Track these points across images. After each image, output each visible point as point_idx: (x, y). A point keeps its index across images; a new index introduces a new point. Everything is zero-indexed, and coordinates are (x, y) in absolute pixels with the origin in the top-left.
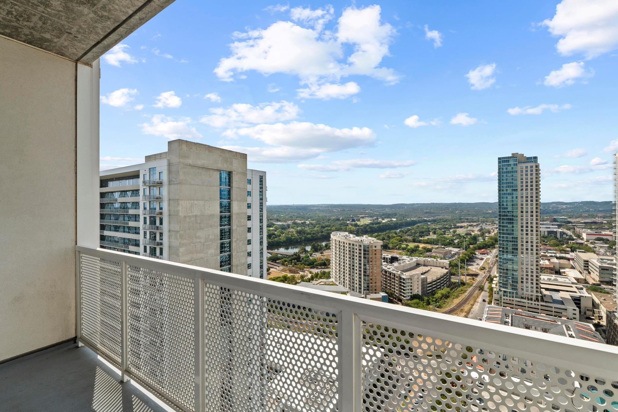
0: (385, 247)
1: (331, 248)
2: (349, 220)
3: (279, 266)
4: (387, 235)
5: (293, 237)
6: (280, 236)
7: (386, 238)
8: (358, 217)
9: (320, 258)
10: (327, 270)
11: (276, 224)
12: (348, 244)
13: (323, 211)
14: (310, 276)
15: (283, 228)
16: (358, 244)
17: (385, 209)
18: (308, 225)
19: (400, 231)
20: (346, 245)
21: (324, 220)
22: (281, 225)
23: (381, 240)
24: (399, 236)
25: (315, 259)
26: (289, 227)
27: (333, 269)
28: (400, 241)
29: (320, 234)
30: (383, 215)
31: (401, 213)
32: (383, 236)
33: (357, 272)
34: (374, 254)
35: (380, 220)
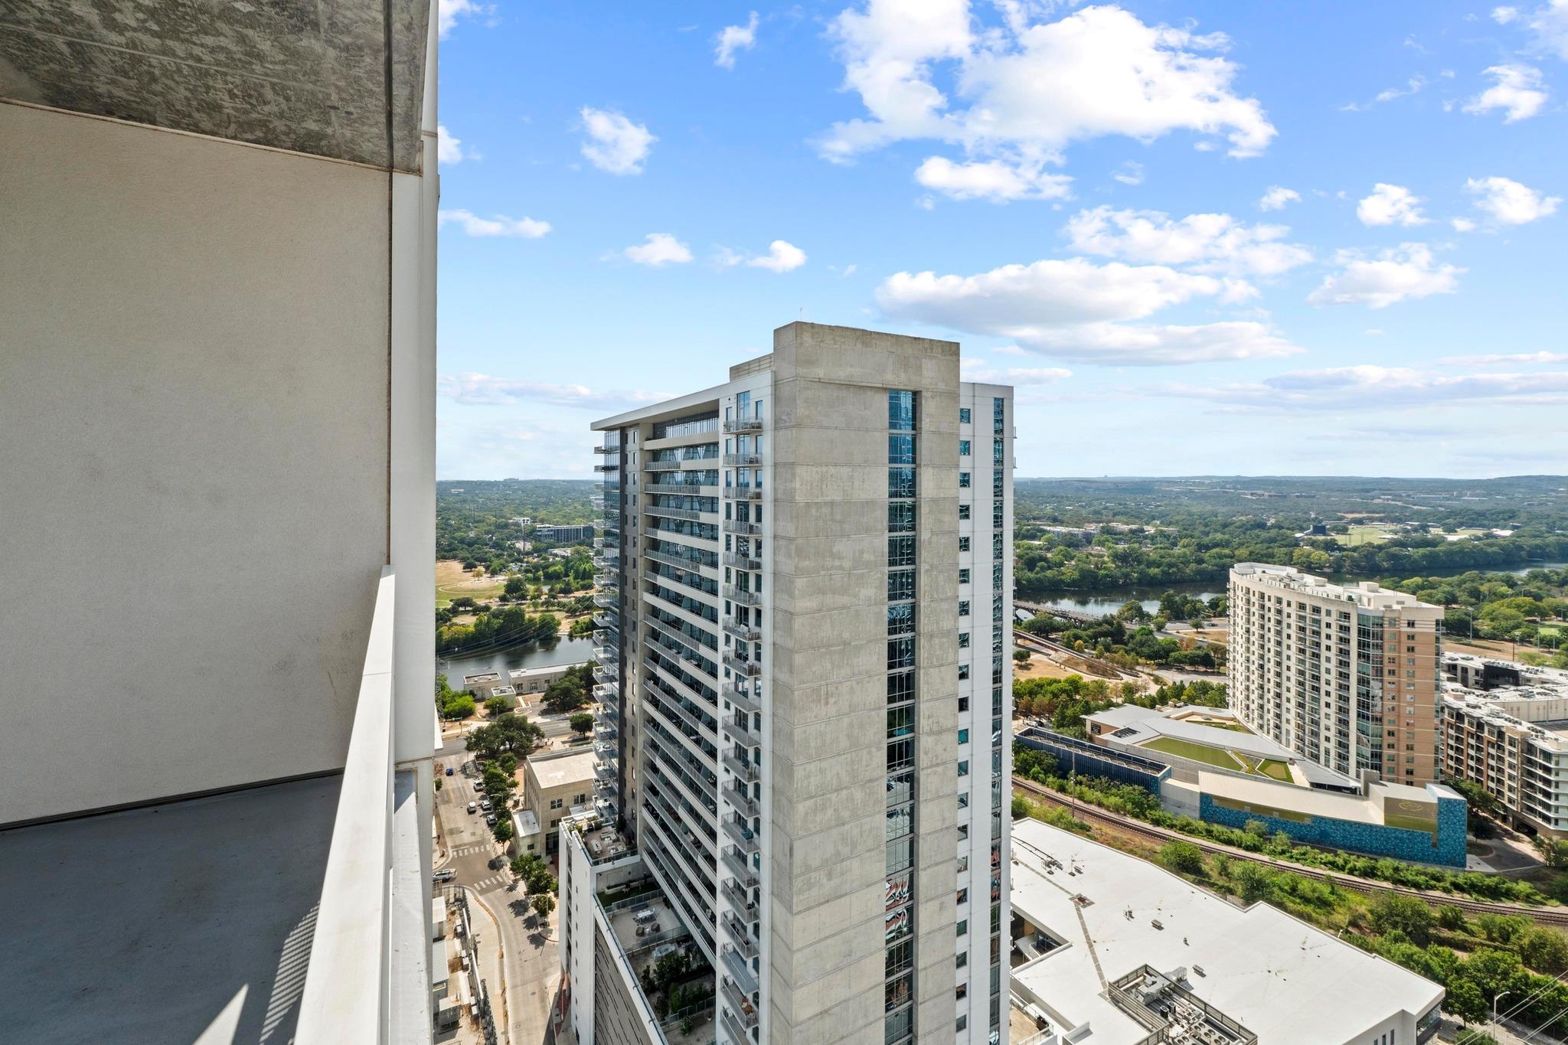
0: (1458, 629)
1: (1231, 612)
2: (1302, 529)
3: (1056, 650)
4: (1468, 585)
5: (1102, 572)
6: (1062, 564)
7: (1463, 597)
8: (1341, 519)
9: (1192, 640)
10: (1214, 681)
11: (1049, 532)
12: (1294, 605)
13: (1204, 497)
14: (1153, 690)
15: (1072, 542)
16: (1334, 609)
17: (1460, 495)
18: (1153, 538)
19: (1534, 577)
20: (1286, 610)
21: (1206, 525)
22: (1065, 535)
23: (1438, 602)
24: (1527, 594)
25: (1175, 643)
26: (1089, 542)
27: (1237, 676)
28: (1529, 613)
29: (1193, 566)
30: (1452, 513)
31: (1537, 510)
32: (1448, 589)
33: (1332, 699)
34: (1404, 649)
35: (1436, 531)
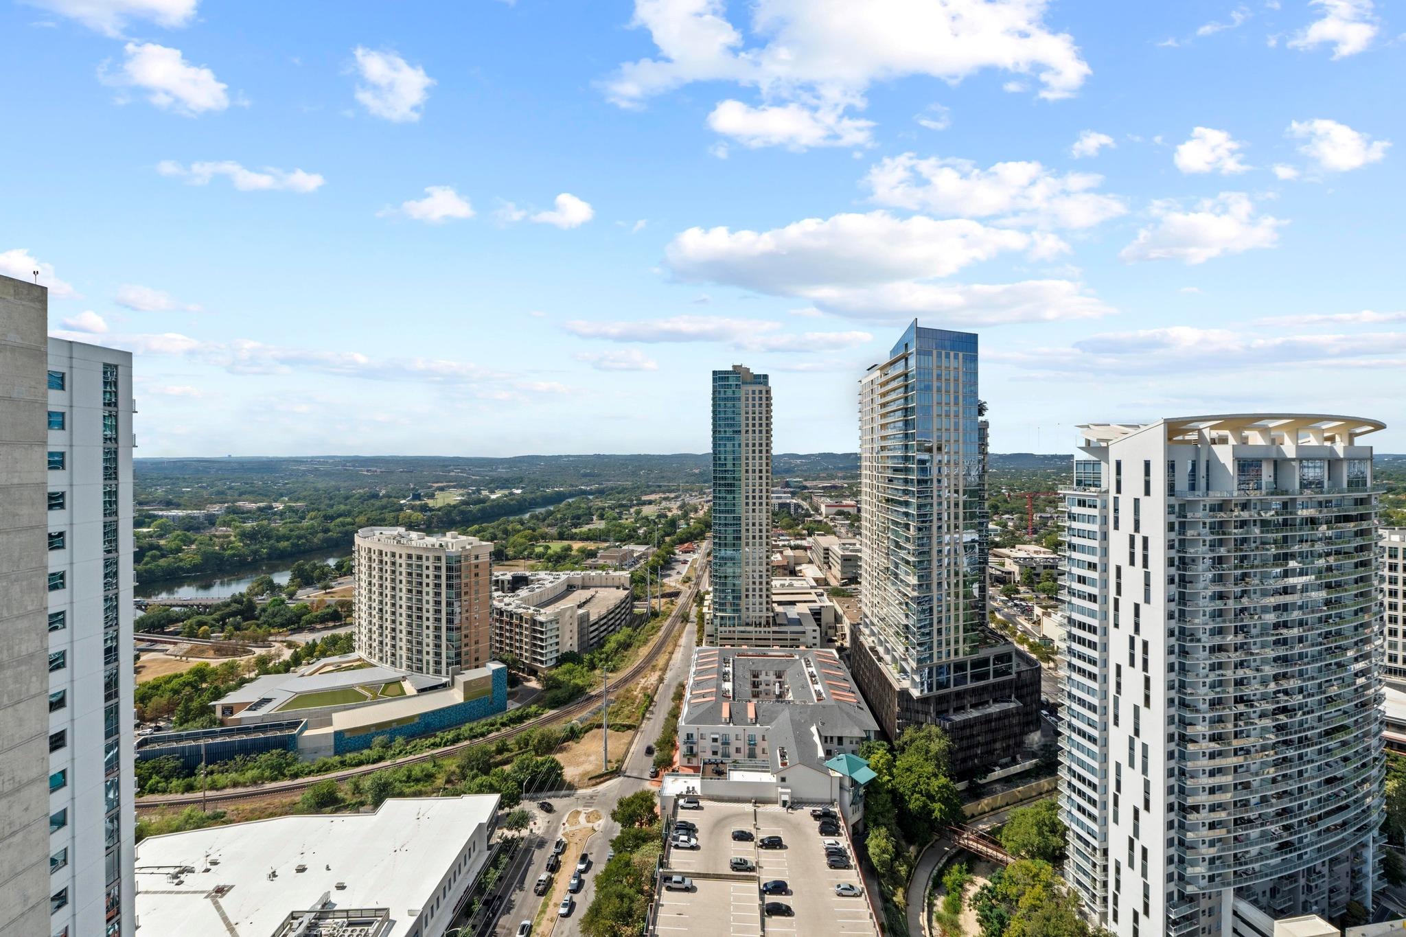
0: (499, 556)
1: (356, 570)
2: (404, 497)
3: (175, 643)
4: (502, 527)
5: (229, 552)
6: (179, 550)
7: (500, 534)
8: (430, 487)
9: (322, 601)
10: (342, 632)
11: (162, 517)
12: (404, 557)
13: (328, 474)
14: (287, 654)
15: (191, 526)
16: (431, 555)
17: (497, 468)
18: (282, 514)
19: (532, 517)
20: (398, 561)
21: (331, 499)
22: (183, 518)
23: (487, 540)
24: (529, 528)
25: (306, 607)
26: (213, 524)
27: (362, 625)
28: (530, 540)
29: (320, 535)
30: (493, 481)
31: (532, 476)
32: (492, 530)
33: (431, 623)
34: (473, 575)
35: (485, 493)
